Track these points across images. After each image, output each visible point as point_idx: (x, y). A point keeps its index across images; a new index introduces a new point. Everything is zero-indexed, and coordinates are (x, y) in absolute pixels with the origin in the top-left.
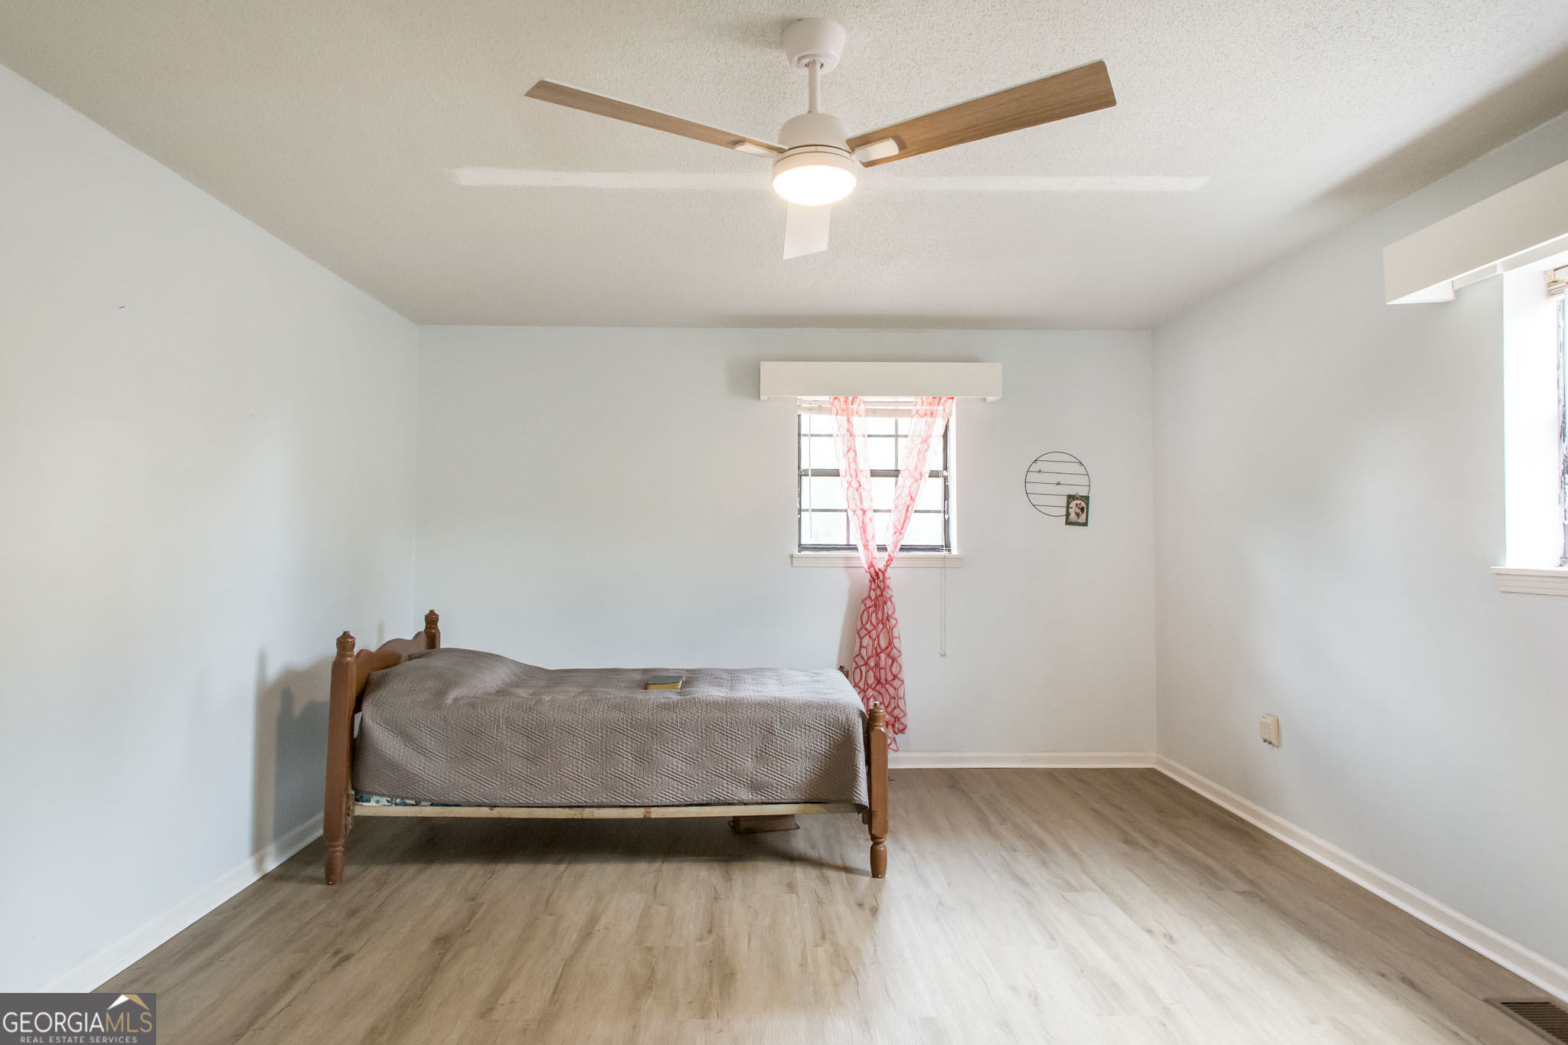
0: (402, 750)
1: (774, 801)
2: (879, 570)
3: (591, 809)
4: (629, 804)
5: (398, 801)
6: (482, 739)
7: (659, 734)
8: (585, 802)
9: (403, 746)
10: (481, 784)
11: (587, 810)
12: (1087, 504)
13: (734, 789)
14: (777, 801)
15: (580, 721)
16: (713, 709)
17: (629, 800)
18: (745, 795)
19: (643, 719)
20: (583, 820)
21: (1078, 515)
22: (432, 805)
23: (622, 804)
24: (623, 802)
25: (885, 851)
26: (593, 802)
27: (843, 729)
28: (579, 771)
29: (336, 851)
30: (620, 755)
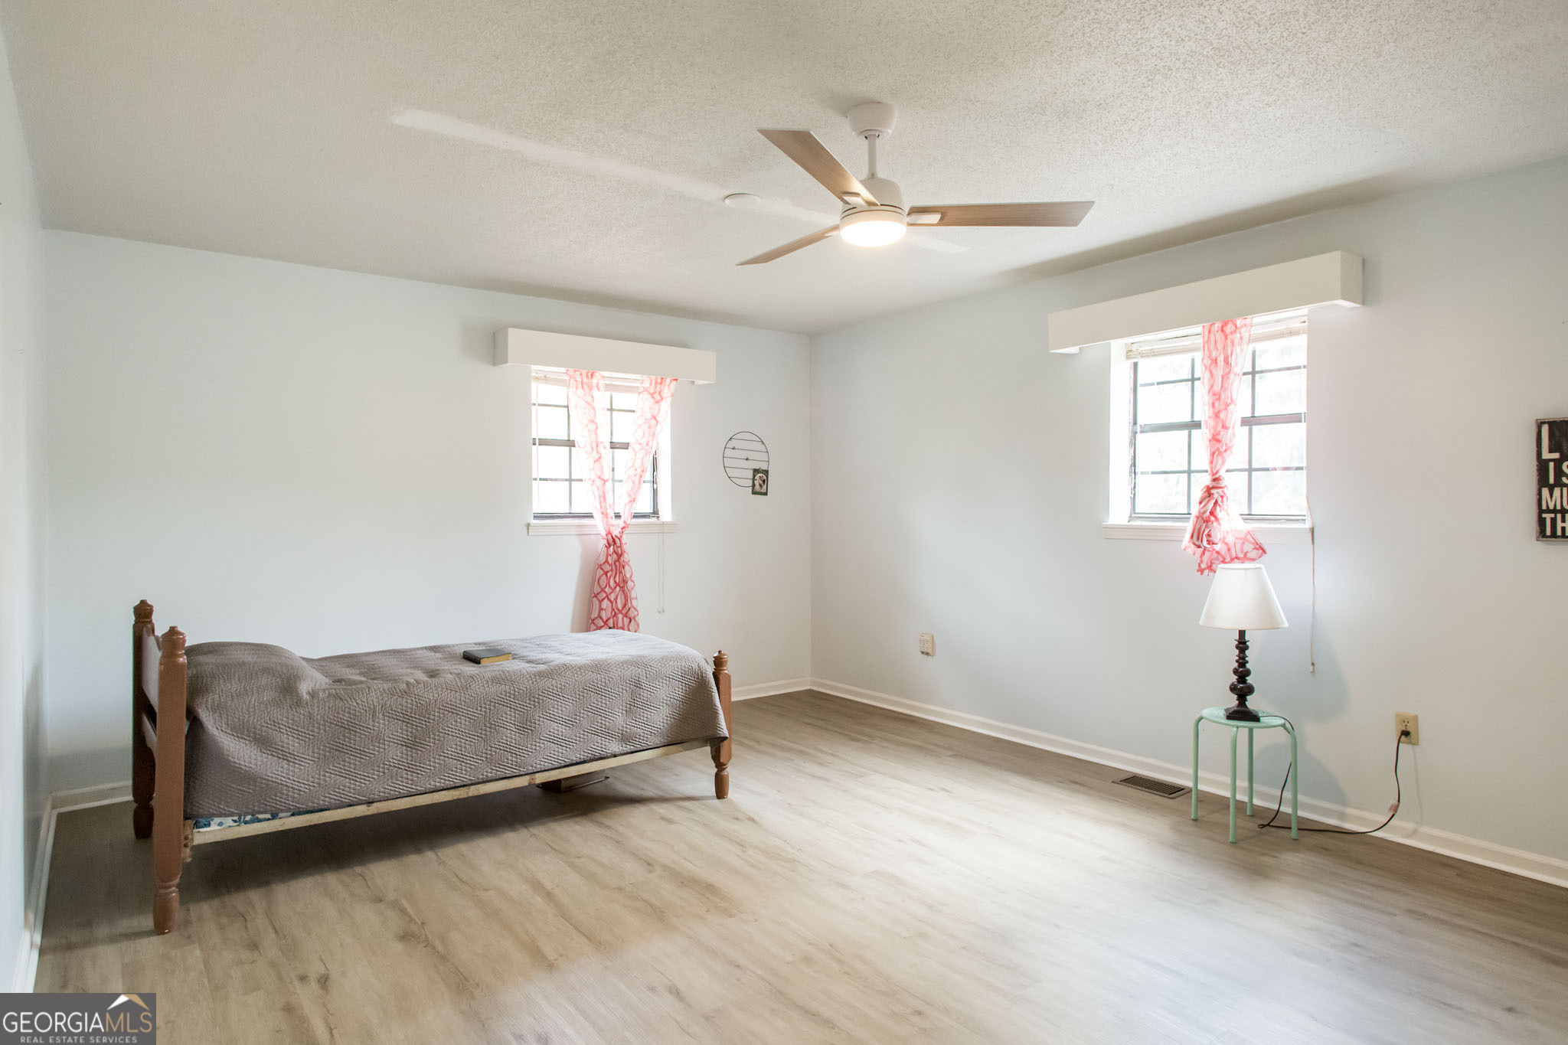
0: (259, 758)
1: (642, 749)
2: (616, 536)
3: (476, 786)
4: (515, 774)
5: (248, 818)
6: (355, 732)
7: (541, 701)
8: (470, 780)
9: (259, 753)
10: (356, 781)
11: (473, 788)
12: (767, 477)
13: (607, 744)
14: (645, 748)
15: (463, 699)
16: (587, 672)
17: (515, 771)
18: (615, 747)
19: (525, 689)
20: (469, 798)
21: (761, 486)
22: (293, 815)
23: (507, 775)
24: (508, 773)
25: (728, 775)
26: (478, 778)
27: (696, 676)
28: (463, 749)
29: (172, 892)
30: (504, 727)
